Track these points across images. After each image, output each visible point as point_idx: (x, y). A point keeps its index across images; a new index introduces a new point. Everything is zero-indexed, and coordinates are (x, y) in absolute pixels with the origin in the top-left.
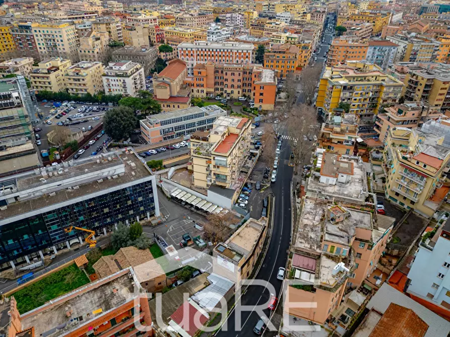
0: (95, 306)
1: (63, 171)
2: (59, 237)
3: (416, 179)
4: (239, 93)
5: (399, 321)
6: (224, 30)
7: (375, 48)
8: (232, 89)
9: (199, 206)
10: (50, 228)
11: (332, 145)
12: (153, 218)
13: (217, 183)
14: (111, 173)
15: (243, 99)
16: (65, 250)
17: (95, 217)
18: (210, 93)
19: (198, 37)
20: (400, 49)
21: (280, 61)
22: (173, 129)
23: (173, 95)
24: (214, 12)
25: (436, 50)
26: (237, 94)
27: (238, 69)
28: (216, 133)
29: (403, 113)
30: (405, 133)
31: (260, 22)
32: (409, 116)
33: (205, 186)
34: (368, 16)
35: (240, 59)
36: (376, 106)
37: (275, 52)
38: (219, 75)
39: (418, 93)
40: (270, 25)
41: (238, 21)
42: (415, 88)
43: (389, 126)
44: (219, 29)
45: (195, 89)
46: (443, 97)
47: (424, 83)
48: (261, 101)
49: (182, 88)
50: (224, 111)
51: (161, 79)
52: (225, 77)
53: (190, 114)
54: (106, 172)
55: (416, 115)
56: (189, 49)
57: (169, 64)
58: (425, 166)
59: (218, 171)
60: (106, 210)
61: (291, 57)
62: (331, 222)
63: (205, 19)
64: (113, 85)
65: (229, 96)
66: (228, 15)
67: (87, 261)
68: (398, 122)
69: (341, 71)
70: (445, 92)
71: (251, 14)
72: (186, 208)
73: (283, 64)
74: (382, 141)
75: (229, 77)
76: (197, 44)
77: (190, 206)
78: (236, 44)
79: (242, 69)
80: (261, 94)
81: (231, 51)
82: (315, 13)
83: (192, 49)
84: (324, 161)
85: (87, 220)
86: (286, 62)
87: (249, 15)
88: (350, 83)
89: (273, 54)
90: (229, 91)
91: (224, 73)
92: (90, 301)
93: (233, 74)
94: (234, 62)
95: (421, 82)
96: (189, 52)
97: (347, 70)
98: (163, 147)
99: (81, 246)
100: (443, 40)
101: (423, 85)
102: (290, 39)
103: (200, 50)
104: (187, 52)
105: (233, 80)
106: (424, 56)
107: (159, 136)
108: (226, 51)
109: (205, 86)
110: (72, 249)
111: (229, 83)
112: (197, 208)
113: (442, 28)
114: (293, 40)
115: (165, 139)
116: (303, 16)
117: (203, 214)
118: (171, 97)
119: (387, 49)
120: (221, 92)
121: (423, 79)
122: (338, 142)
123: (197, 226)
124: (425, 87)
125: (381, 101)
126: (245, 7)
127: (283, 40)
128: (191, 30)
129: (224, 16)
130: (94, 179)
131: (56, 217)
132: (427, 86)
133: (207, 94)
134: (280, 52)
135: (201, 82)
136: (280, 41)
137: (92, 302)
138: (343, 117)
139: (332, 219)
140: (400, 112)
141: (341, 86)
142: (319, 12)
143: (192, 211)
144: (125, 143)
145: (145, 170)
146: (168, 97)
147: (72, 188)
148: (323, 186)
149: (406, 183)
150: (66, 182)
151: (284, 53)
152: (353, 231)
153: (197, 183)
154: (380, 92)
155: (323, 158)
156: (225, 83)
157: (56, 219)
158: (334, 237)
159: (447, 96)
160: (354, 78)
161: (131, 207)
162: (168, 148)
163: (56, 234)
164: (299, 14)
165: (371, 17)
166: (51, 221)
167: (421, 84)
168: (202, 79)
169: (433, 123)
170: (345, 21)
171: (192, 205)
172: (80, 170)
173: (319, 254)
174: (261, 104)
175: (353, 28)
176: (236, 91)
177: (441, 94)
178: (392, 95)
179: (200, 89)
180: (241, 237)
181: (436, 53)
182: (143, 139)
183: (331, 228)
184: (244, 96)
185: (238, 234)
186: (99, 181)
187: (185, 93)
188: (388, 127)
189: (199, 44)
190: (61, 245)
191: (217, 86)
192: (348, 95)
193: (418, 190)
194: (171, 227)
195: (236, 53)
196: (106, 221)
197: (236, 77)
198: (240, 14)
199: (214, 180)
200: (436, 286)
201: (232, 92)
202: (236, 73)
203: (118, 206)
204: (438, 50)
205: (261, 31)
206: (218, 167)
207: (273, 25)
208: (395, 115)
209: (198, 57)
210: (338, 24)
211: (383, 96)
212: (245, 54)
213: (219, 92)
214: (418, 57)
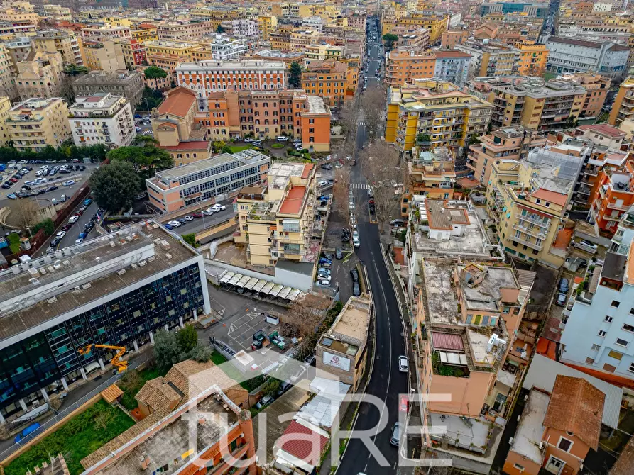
0: (179, 448)
1: (61, 263)
2: (71, 363)
3: (538, 222)
4: (276, 131)
5: (573, 395)
6: (235, 43)
7: (444, 61)
8: (267, 126)
9: (266, 291)
10: (57, 352)
11: (426, 190)
12: (201, 317)
13: (286, 257)
14: (135, 259)
15: (284, 138)
16: (80, 382)
17: (121, 326)
18: (236, 133)
19: (197, 55)
20: (474, 61)
21: (325, 84)
22: (198, 188)
23: (183, 140)
24: (213, 17)
25: (517, 60)
26: (273, 132)
27: (272, 98)
28: (276, 187)
29: (502, 142)
30: (513, 167)
31: (284, 31)
32: (510, 144)
33: (267, 263)
34: (421, 19)
35: (268, 83)
36: (461, 136)
37: (316, 72)
38: (246, 106)
39: (507, 115)
40: (298, 35)
41: (250, 30)
42: (503, 109)
43: (486, 160)
44: (227, 42)
45: (213, 129)
46: (537, 119)
47: (514, 102)
48: (312, 139)
49: (194, 129)
50: (266, 156)
51: (164, 118)
52: (255, 109)
53: (220, 164)
54: (128, 258)
55: (517, 143)
56: (192, 73)
57: (169, 95)
58: (547, 204)
59: (286, 240)
60: (137, 314)
61: (339, 78)
62: (469, 285)
63: (200, 28)
64: (86, 131)
65: (262, 136)
66: (236, 22)
67: (121, 392)
68: (497, 153)
69: (414, 93)
70: (540, 111)
71: (268, 20)
72: (246, 297)
73: (329, 88)
74: (479, 180)
75: (261, 109)
76: (204, 64)
77: (250, 294)
78: (260, 63)
79: (277, 98)
80: (311, 130)
81: (255, 73)
82: (353, 17)
83: (197, 72)
84: (429, 211)
85: (109, 333)
86: (332, 84)
87: (265, 21)
88: (427, 108)
89: (314, 74)
90: (262, 129)
91: (253, 103)
92: (169, 441)
93: (266, 105)
94: (261, 87)
95: (510, 101)
96: (194, 76)
97: (421, 92)
98: (189, 215)
99: (103, 372)
100: (524, 47)
101: (513, 105)
102: (331, 53)
103: (210, 72)
104: (190, 77)
105: (267, 113)
106: (503, 68)
107: (180, 200)
108: (247, 72)
109: (226, 123)
110: (90, 379)
111: (262, 117)
112: (262, 295)
113: (512, 33)
114: (336, 54)
115: (188, 203)
116: (338, 21)
117: (273, 302)
118: (181, 143)
119: (459, 61)
120: (251, 130)
121: (512, 97)
122: (433, 185)
123: (269, 320)
124: (516, 108)
125: (467, 129)
126: (256, 11)
127: (322, 54)
128: (186, 44)
129: (229, 24)
130: (112, 270)
131: (65, 333)
132: (518, 106)
133: (231, 135)
134: (322, 72)
135: (221, 119)
136: (318, 56)
137: (172, 442)
138: (433, 152)
139: (470, 282)
140: (497, 140)
141: (417, 112)
142: (358, 15)
143: (255, 300)
144: (127, 215)
145: (184, 249)
146: (177, 144)
147: (81, 288)
148: (435, 243)
149: (525, 229)
150: (71, 280)
151: (329, 72)
152: (497, 293)
153: (254, 260)
154: (464, 117)
155: (427, 207)
156: (255, 118)
157: (66, 336)
158: (477, 304)
159: (543, 117)
160: (431, 100)
161: (171, 305)
162: (195, 217)
163: (65, 360)
164: (333, 18)
165: (426, 20)
166: (57, 340)
167: (510, 104)
168: (221, 114)
169: (541, 151)
170: (393, 26)
171: (254, 292)
172: (88, 260)
173: (463, 328)
174: (312, 143)
175: (405, 36)
176: (272, 128)
177: (535, 115)
178: (479, 121)
179: (220, 128)
180: (345, 323)
181: (517, 64)
182: (154, 207)
183: (472, 293)
184: (284, 134)
185: (341, 320)
186: (120, 273)
187: (200, 136)
188: (484, 161)
189: (207, 64)
190: (73, 376)
191: (244, 123)
192: (426, 123)
193: (540, 235)
194: (231, 326)
195: (262, 75)
196: (137, 330)
197: (271, 109)
198: (251, 20)
199: (283, 252)
200: (596, 347)
201: (267, 130)
202: (271, 103)
203: (153, 306)
204: (519, 60)
205: (287, 44)
206: (287, 234)
207: (303, 34)
208: (493, 145)
209: (208, 84)
210: (385, 32)
211: (469, 122)
212: (275, 76)
213: (247, 131)
214: (497, 70)
